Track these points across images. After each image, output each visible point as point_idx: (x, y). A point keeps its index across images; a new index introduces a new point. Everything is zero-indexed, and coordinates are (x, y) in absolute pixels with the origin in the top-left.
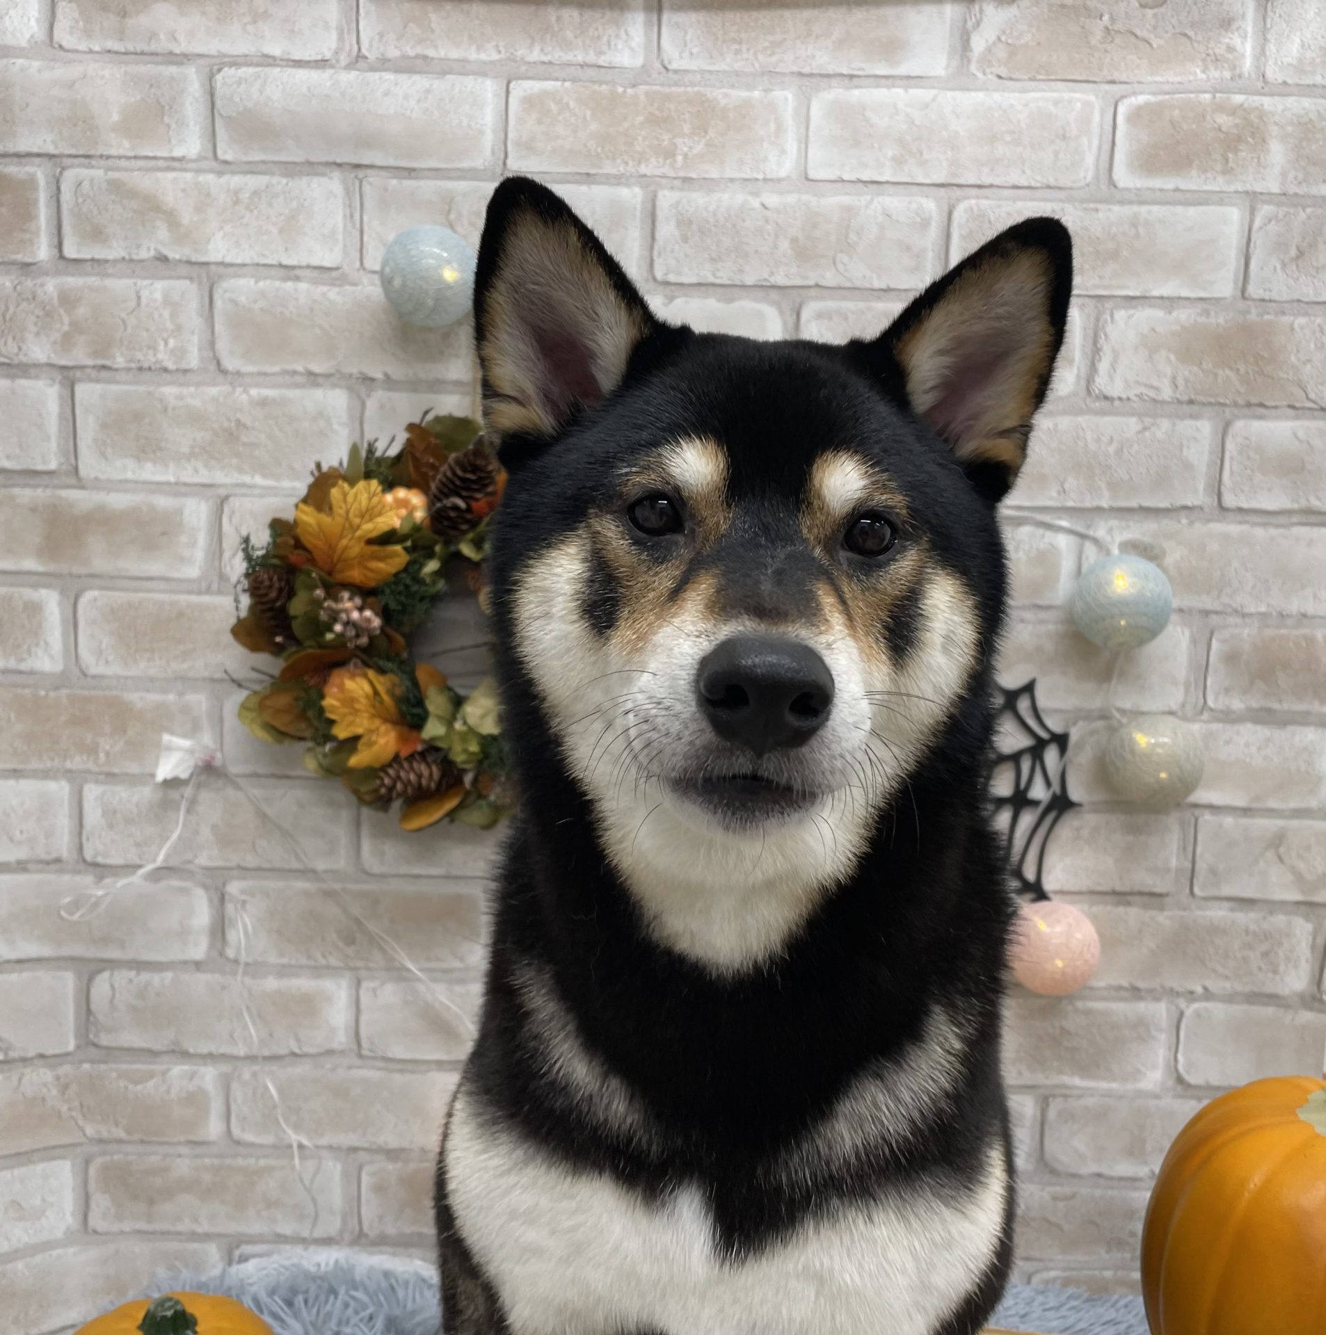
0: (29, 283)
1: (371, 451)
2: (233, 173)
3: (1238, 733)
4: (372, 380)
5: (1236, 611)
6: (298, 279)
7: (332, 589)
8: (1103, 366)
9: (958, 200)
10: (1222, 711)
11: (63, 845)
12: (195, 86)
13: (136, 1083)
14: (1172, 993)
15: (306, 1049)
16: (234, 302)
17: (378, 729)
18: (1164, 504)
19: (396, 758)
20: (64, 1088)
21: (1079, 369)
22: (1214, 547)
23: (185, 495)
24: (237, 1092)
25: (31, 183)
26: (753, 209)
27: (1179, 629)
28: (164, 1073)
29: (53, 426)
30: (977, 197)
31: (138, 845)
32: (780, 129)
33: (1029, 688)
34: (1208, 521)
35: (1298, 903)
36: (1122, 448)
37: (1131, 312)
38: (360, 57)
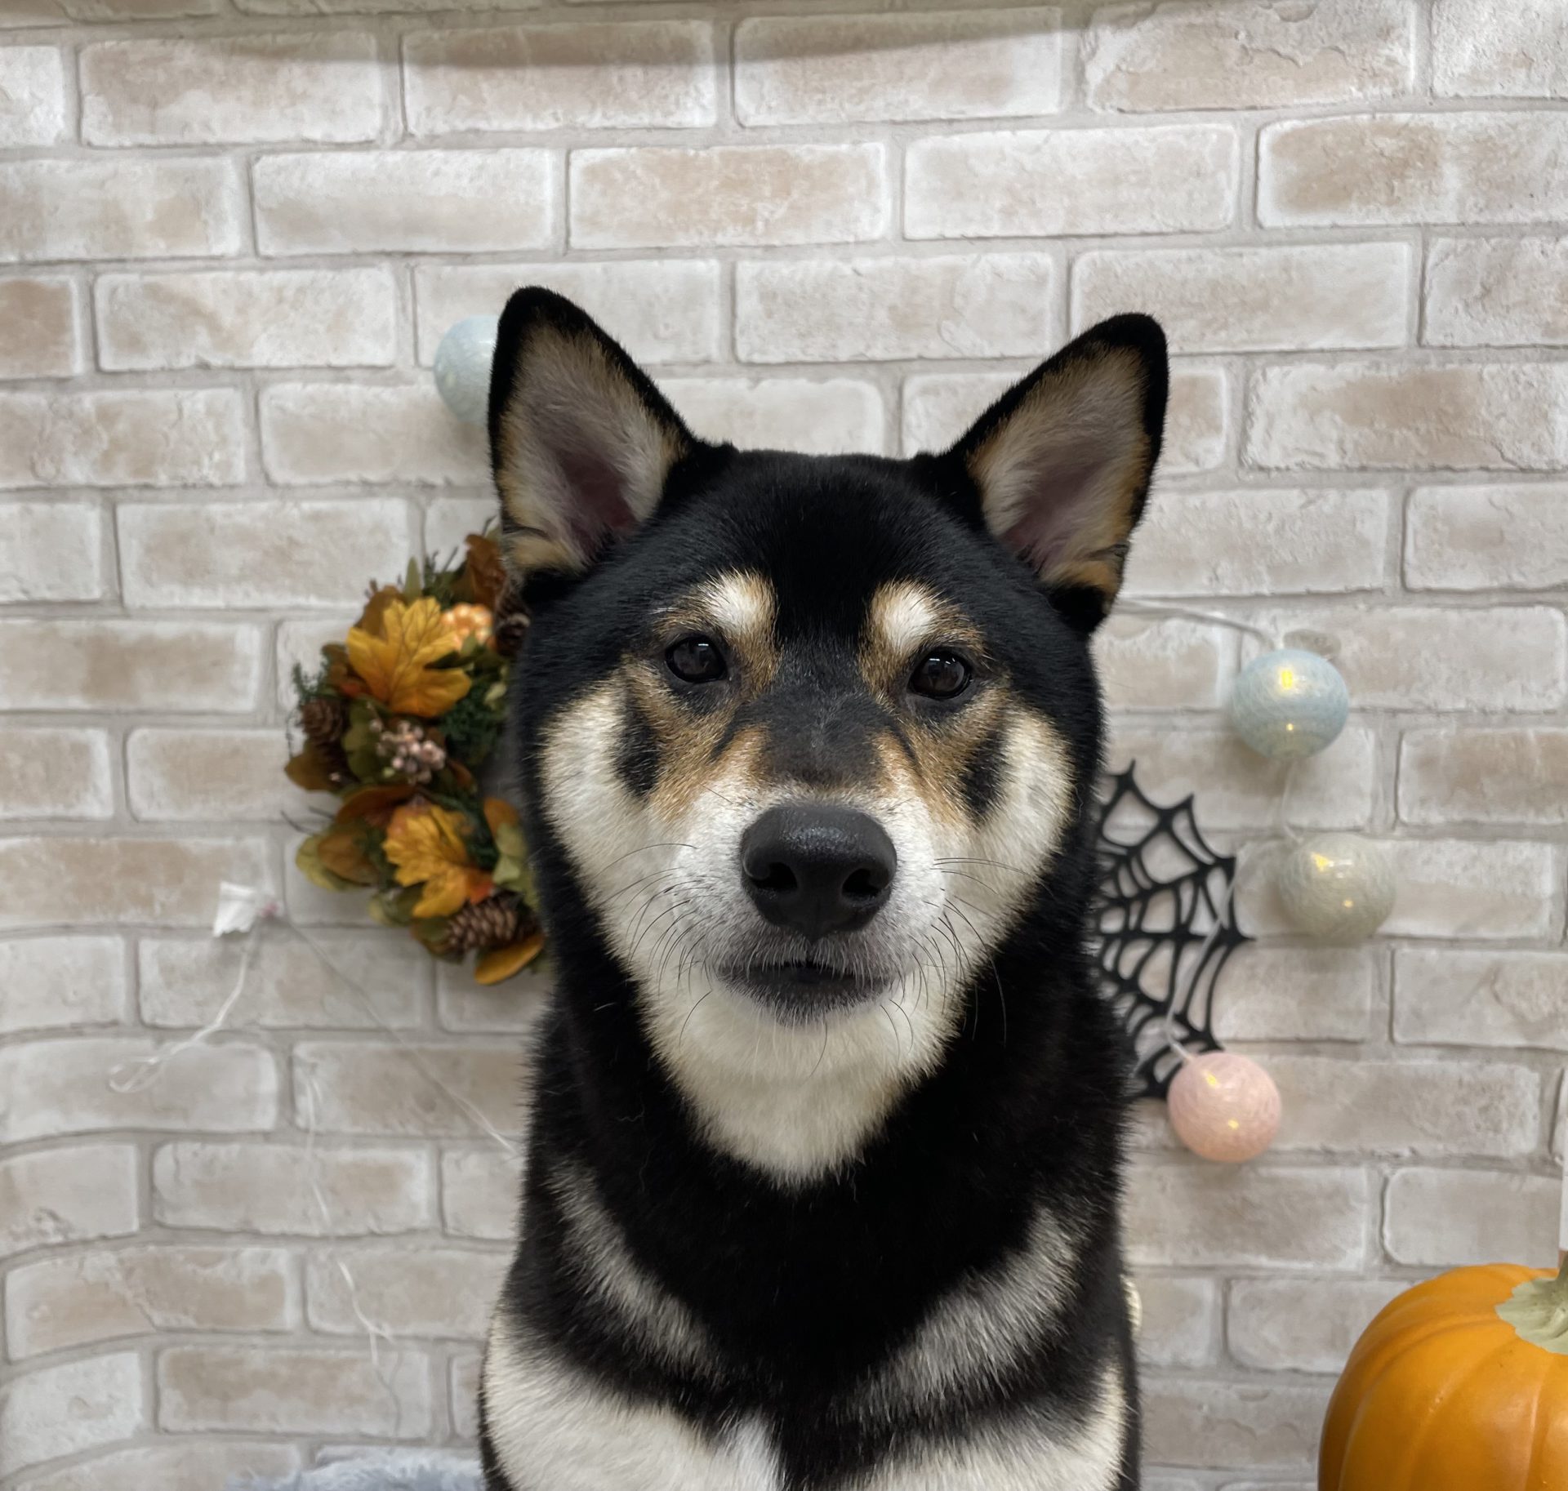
0: (65, 400)
1: (429, 567)
2: (276, 269)
3: (1439, 851)
4: (432, 487)
5: (1429, 709)
6: (348, 380)
7: (391, 720)
8: (1257, 432)
9: (1078, 253)
10: (1418, 826)
11: (120, 1007)
12: (232, 178)
13: (205, 1266)
14: (1373, 1157)
15: (386, 1228)
16: (282, 409)
17: (444, 874)
18: (1338, 587)
19: (466, 905)
20: (129, 1273)
21: (1228, 437)
22: (1399, 635)
23: (237, 620)
24: (314, 1276)
25: (62, 293)
26: (843, 277)
27: (1362, 731)
28: (235, 1255)
29: (95, 552)
30: (1100, 248)
31: (198, 1004)
32: (872, 184)
33: (1186, 805)
34: (1391, 605)
35: (1520, 1049)
36: (1283, 526)
37: (1286, 368)
38: (407, 135)
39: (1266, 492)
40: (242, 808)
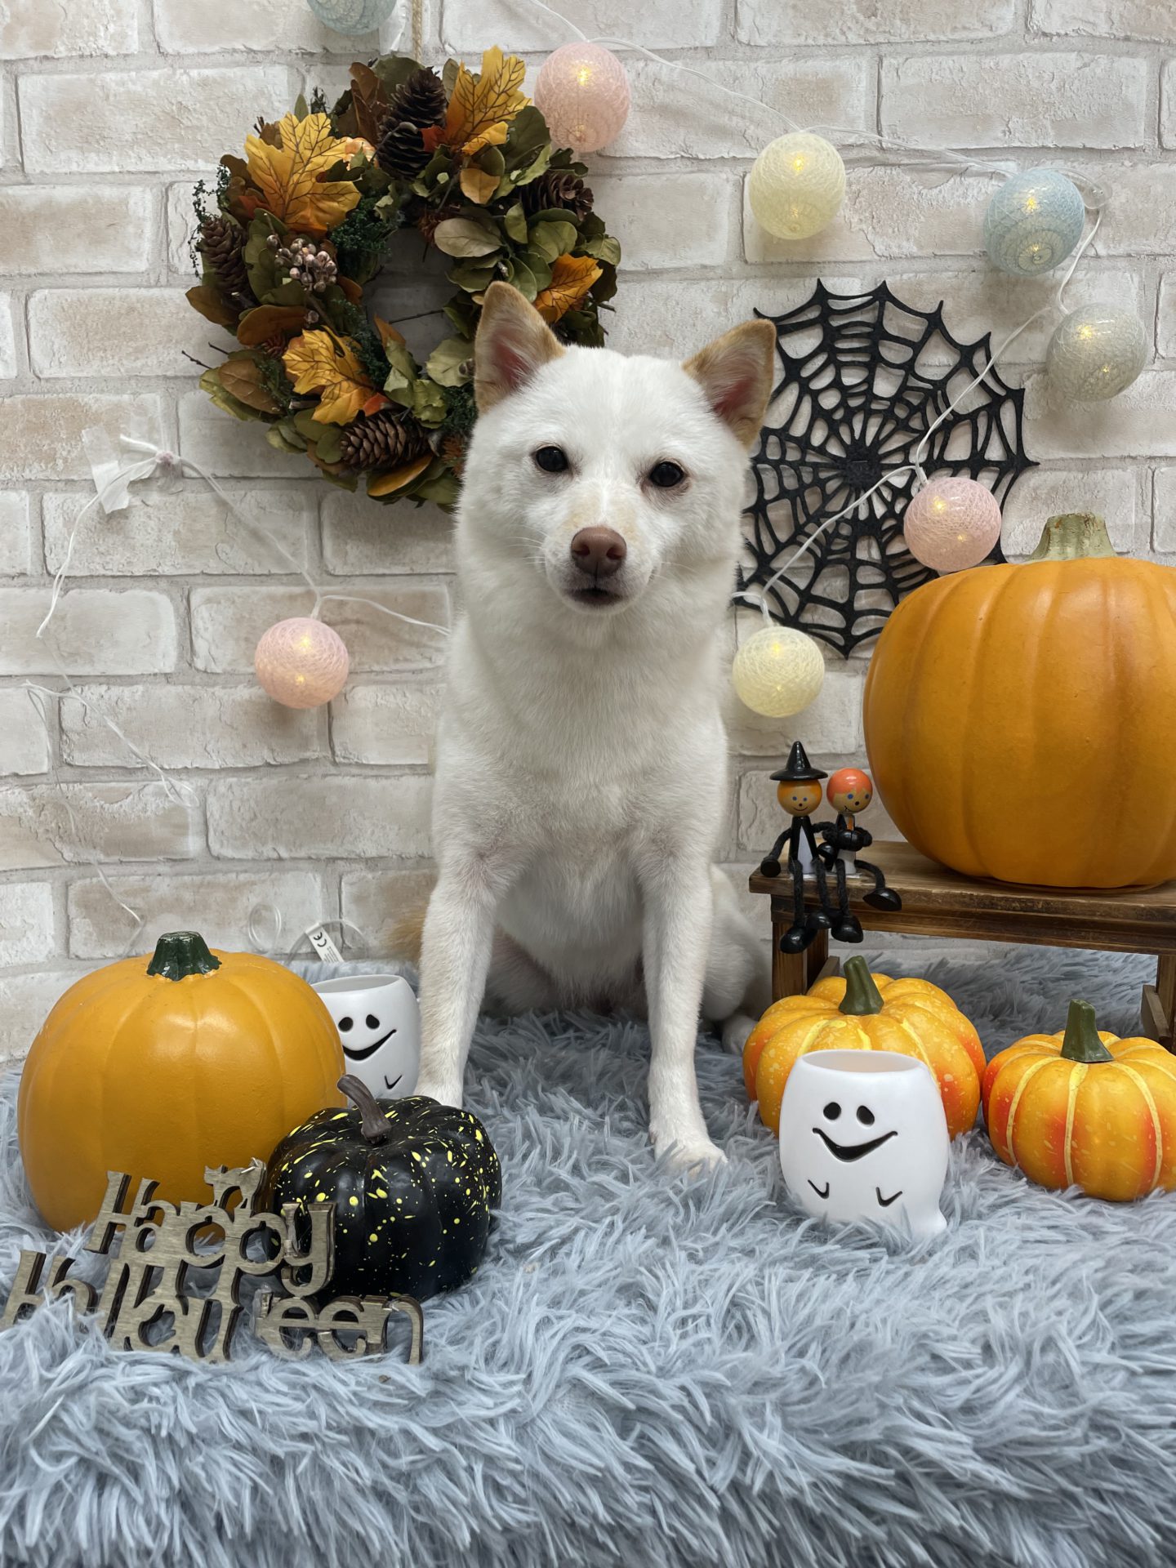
4: (311, 54)
7: (286, 236)
10: (1173, 359)
11: (27, 559)
13: (112, 802)
15: (280, 759)
17: (339, 384)
18: (1107, 145)
19: (360, 418)
20: (40, 809)
21: (1016, 6)
22: (1158, 188)
23: (130, 183)
24: (214, 807)
27: (1128, 275)
28: (140, 791)
33: (984, 342)
34: (1150, 162)
36: (1064, 85)
39: (1049, 55)
40: (139, 364)
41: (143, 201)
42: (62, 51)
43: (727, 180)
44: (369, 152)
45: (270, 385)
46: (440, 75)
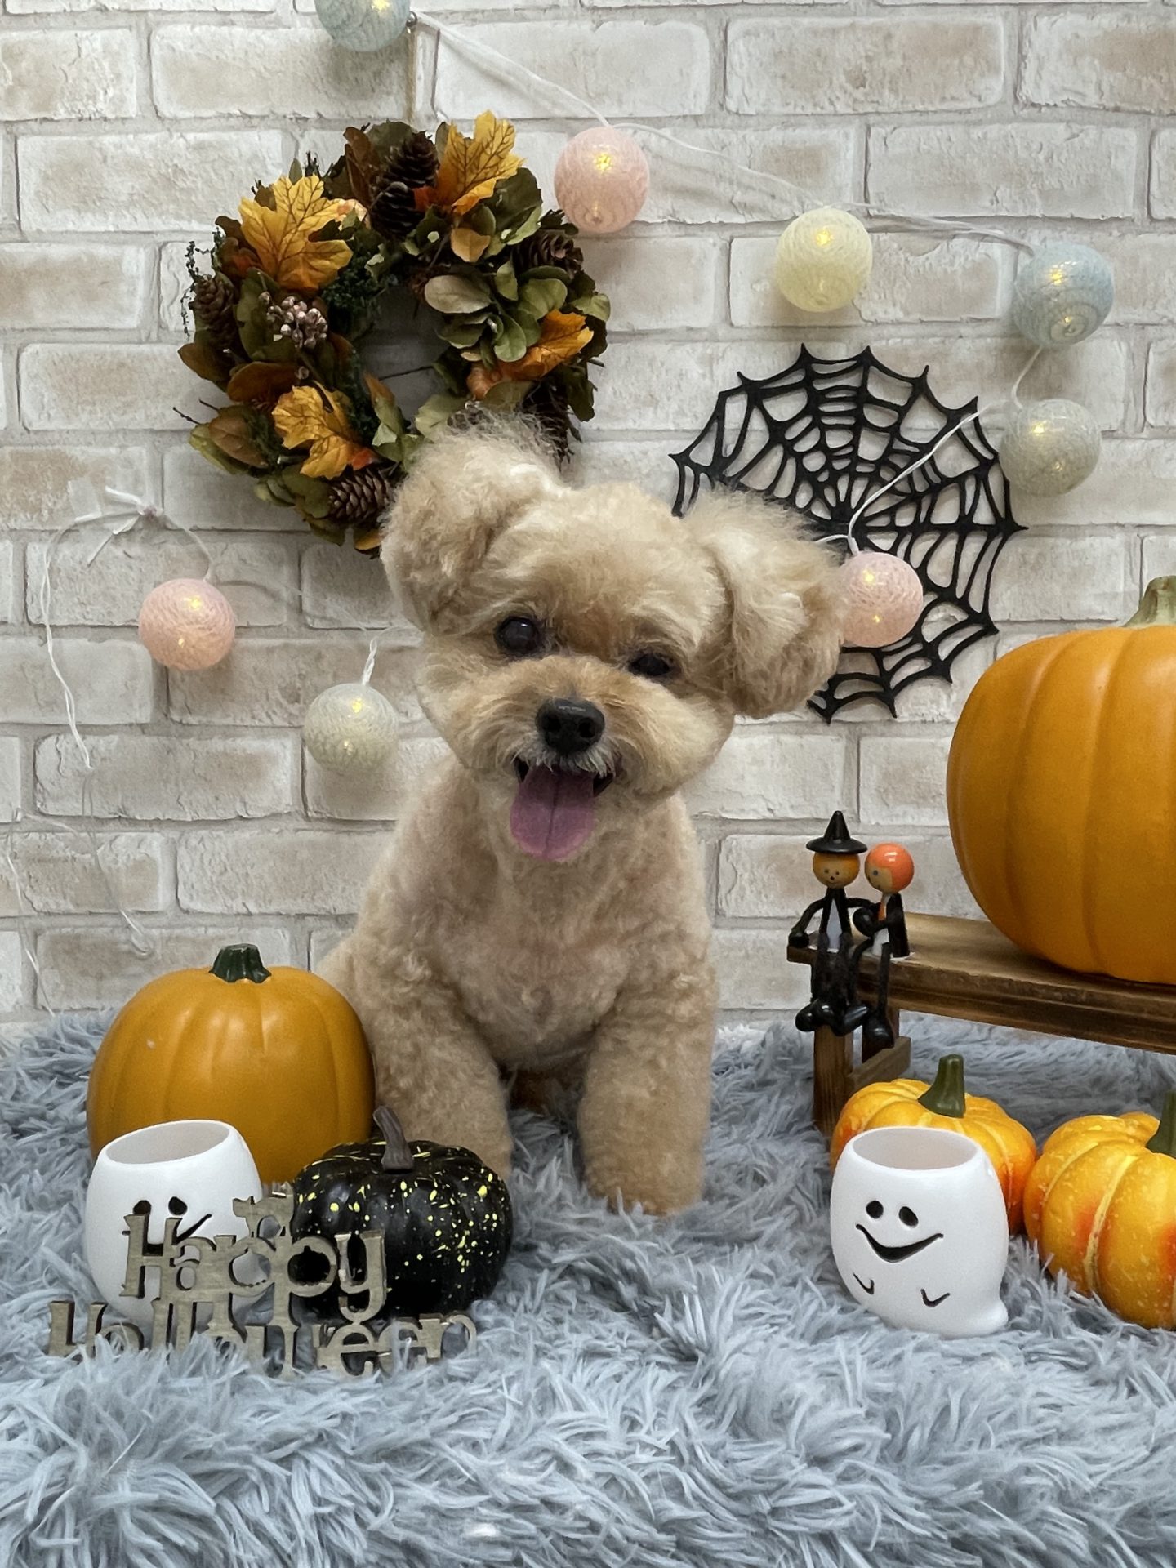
4: (306, 120)
7: (278, 295)
8: (1029, 74)
10: (1162, 427)
11: (8, 606)
15: (252, 813)
16: (171, 48)
17: (328, 438)
18: (1097, 215)
19: (348, 471)
21: (1005, 77)
22: (1146, 258)
23: (125, 243)
24: (185, 860)
27: (1116, 343)
34: (1140, 233)
36: (1052, 156)
37: (1053, 18)
39: (1038, 126)
40: (126, 418)
41: (136, 260)
42: (62, 114)
43: (715, 245)
44: (361, 212)
45: (259, 440)
46: (433, 140)
